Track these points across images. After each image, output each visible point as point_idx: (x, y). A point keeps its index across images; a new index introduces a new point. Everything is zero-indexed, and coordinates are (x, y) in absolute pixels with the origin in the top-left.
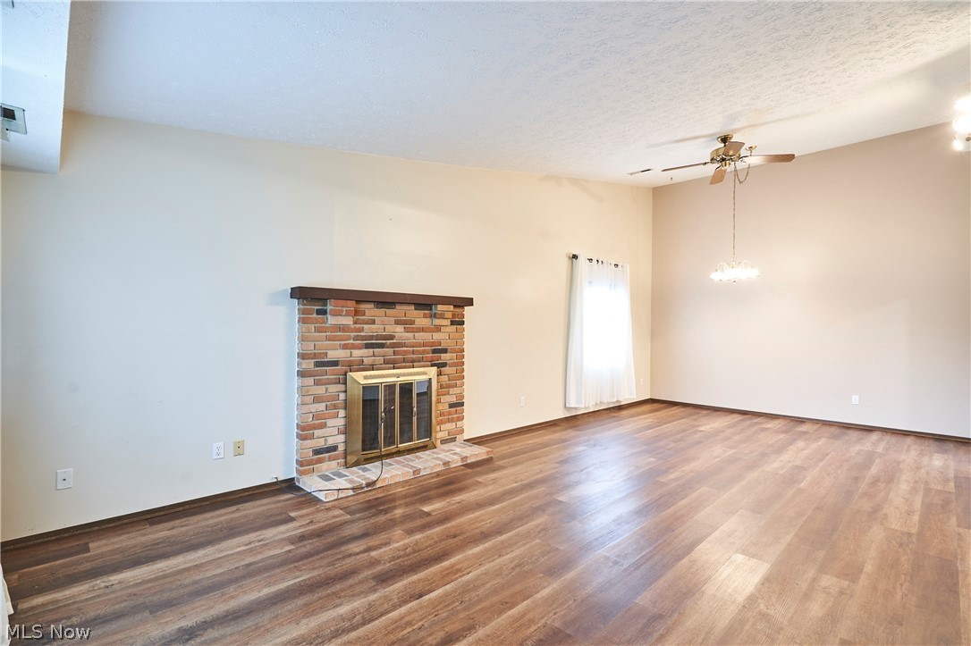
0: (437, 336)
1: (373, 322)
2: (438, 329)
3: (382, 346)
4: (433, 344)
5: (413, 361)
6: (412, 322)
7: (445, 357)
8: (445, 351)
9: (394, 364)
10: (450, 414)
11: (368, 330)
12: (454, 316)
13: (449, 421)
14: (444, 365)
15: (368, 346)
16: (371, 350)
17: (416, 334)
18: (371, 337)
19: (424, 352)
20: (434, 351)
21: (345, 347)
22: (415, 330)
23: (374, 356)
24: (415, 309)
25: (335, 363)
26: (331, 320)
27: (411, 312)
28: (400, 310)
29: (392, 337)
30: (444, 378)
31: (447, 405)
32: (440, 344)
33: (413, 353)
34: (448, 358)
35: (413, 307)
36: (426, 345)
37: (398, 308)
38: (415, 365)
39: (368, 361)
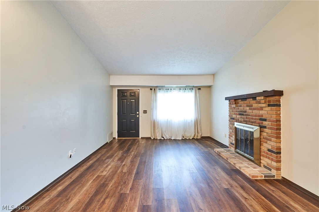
0: (261, 112)
1: (241, 106)
2: (261, 109)
3: (243, 115)
4: (259, 116)
6: (252, 106)
7: (265, 123)
8: (265, 120)
9: (246, 122)
10: (267, 154)
11: (240, 109)
12: (268, 101)
13: (269, 158)
14: (265, 127)
15: (240, 114)
16: (241, 116)
17: (253, 111)
18: (241, 111)
19: (255, 119)
20: (261, 119)
21: (235, 114)
22: (253, 109)
24: (253, 100)
25: (233, 119)
26: (232, 106)
27: (251, 101)
29: (245, 112)
30: (265, 134)
31: (266, 150)
32: (262, 116)
33: (252, 119)
34: (267, 124)
35: (252, 99)
36: (256, 116)
37: (247, 100)
38: (253, 124)
39: (240, 119)
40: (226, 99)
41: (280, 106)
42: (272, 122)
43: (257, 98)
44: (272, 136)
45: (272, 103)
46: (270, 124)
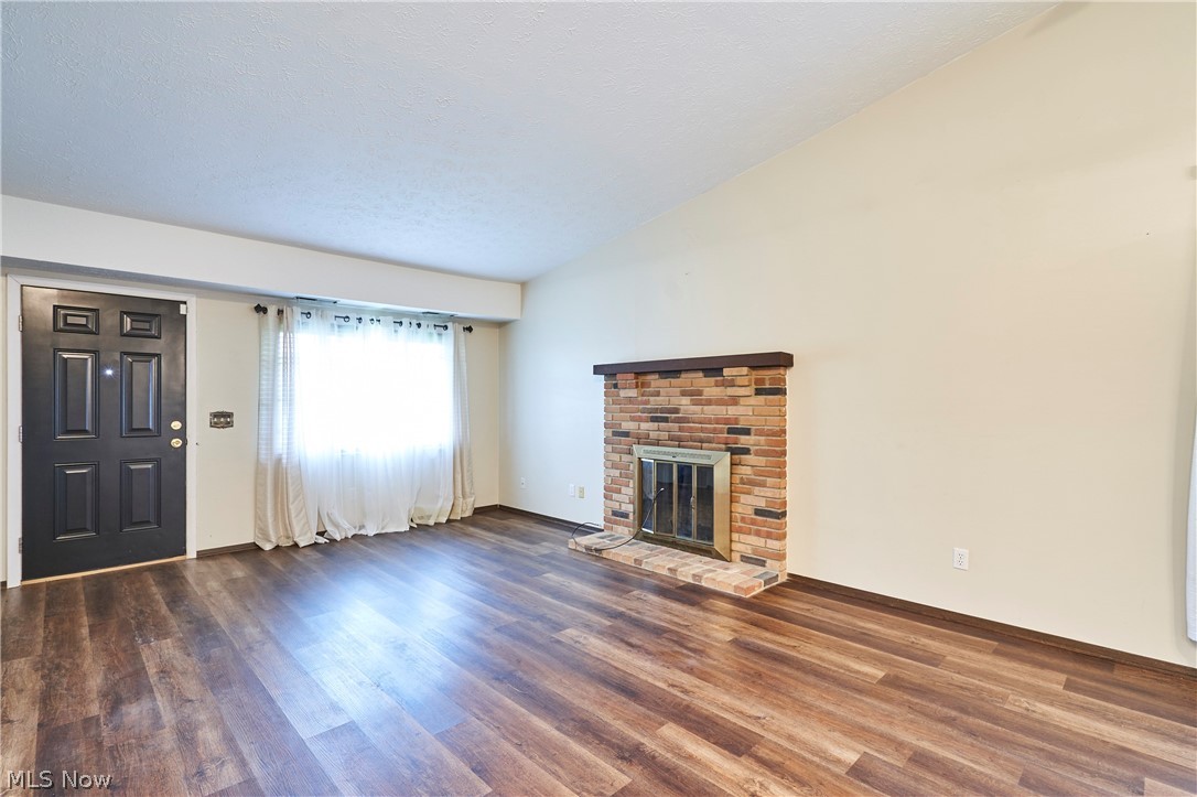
0: (732, 411)
1: (658, 394)
2: (734, 401)
3: (666, 420)
4: (727, 421)
5: (702, 441)
6: (700, 393)
7: (744, 440)
8: (747, 432)
9: (679, 442)
10: (753, 522)
11: (654, 402)
12: (758, 381)
13: (758, 533)
14: (746, 451)
15: (654, 420)
16: (656, 424)
17: (705, 407)
18: (656, 410)
19: (714, 431)
20: (730, 431)
21: (633, 419)
22: (703, 402)
23: (659, 430)
24: (704, 376)
25: (626, 434)
26: (623, 393)
27: (698, 380)
28: (686, 380)
29: (676, 411)
30: (745, 471)
31: (750, 511)
32: (736, 421)
33: (702, 430)
34: (752, 442)
35: (701, 374)
36: (718, 421)
37: (683, 375)
38: (704, 445)
39: (653, 435)
40: (598, 370)
41: (782, 392)
42: (768, 435)
43: (726, 371)
44: (768, 472)
45: (768, 386)
46: (763, 442)
